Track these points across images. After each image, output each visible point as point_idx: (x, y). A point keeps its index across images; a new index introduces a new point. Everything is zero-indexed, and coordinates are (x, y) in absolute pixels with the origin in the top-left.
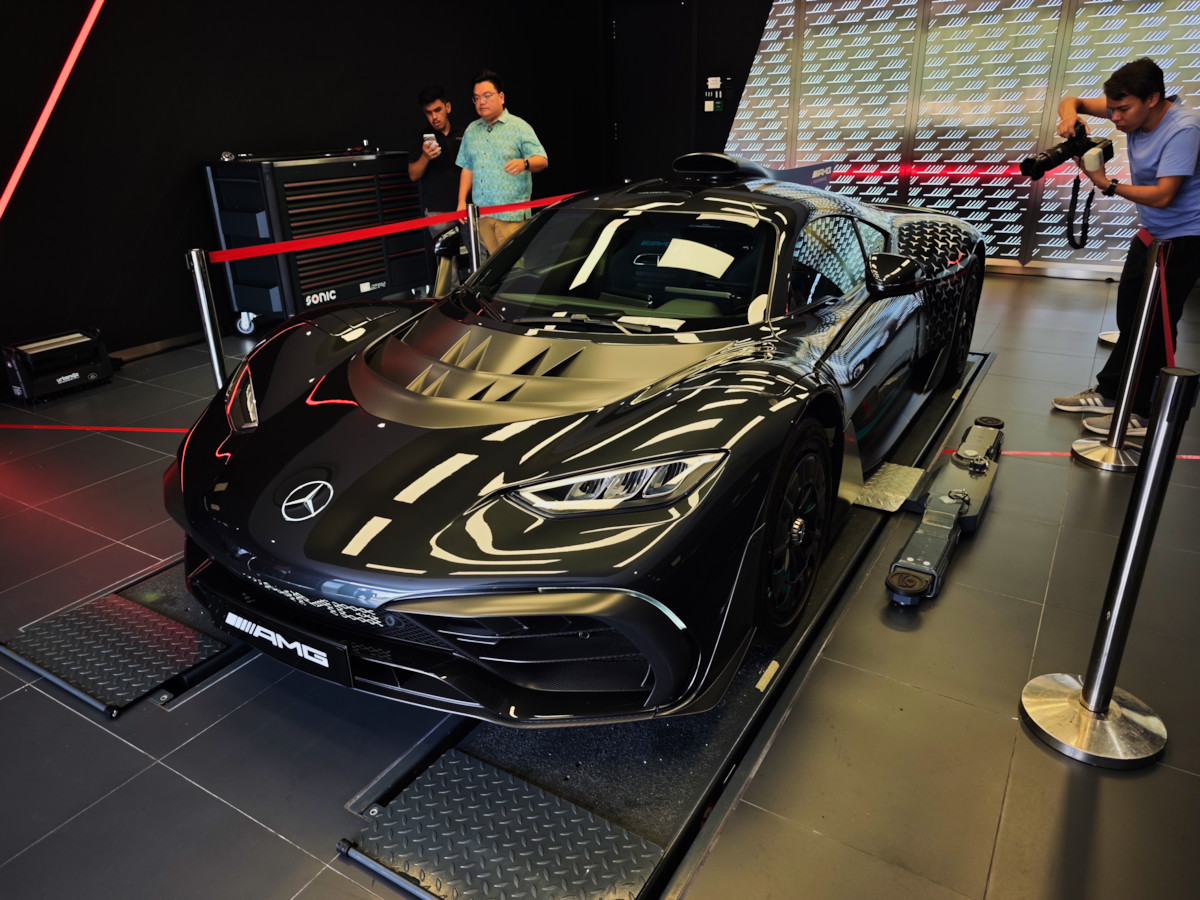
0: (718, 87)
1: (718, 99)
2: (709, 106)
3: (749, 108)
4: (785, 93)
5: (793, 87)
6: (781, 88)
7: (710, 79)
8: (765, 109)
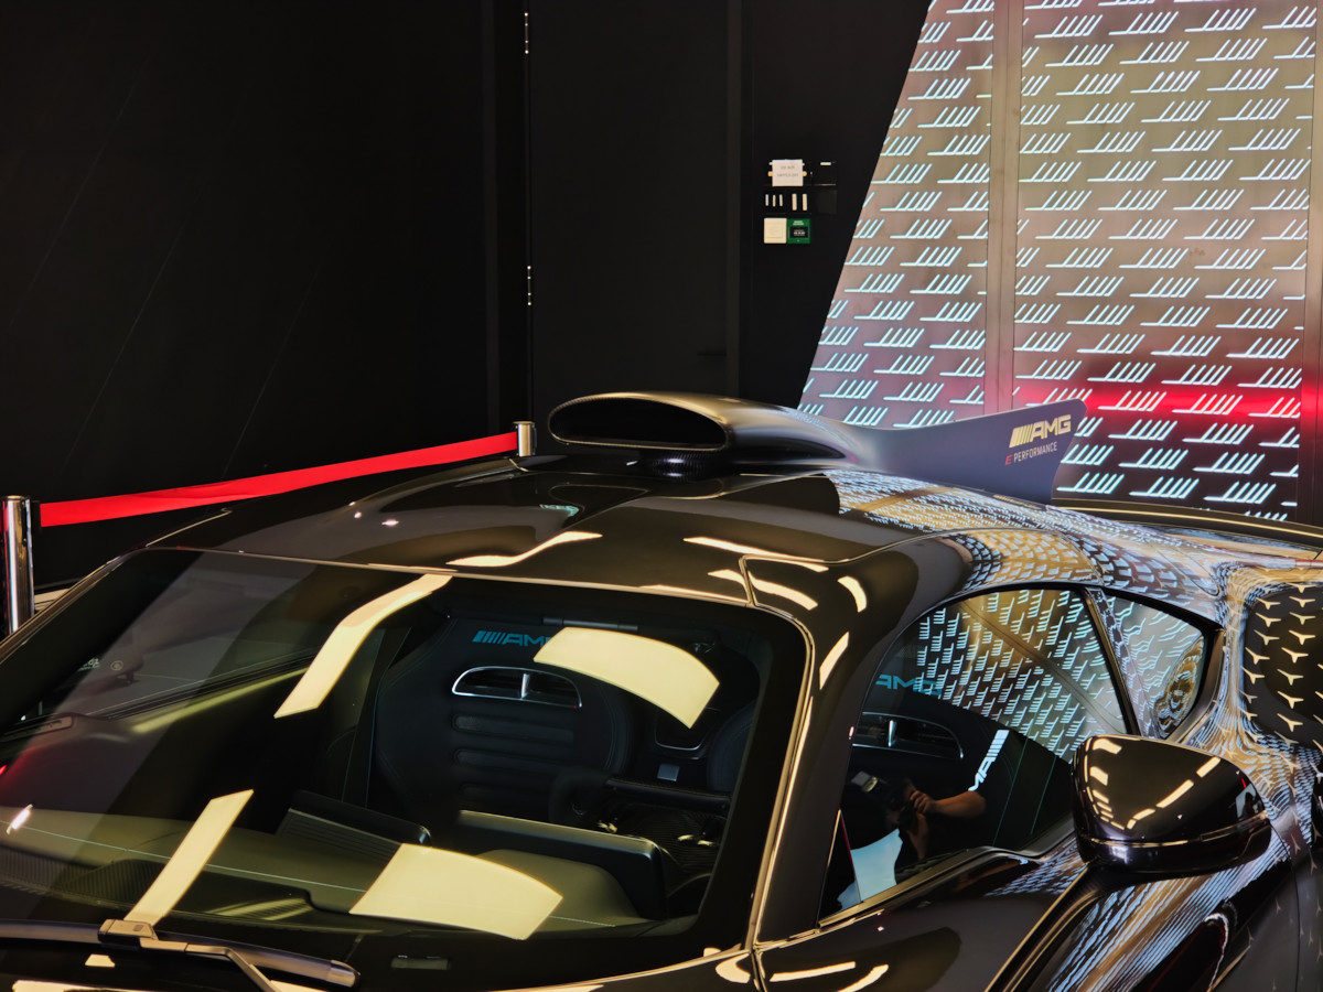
0: (800, 183)
1: (799, 214)
2: (775, 231)
3: (882, 239)
4: (977, 206)
5: (996, 187)
6: (964, 192)
7: (775, 164)
8: (926, 242)
